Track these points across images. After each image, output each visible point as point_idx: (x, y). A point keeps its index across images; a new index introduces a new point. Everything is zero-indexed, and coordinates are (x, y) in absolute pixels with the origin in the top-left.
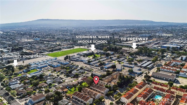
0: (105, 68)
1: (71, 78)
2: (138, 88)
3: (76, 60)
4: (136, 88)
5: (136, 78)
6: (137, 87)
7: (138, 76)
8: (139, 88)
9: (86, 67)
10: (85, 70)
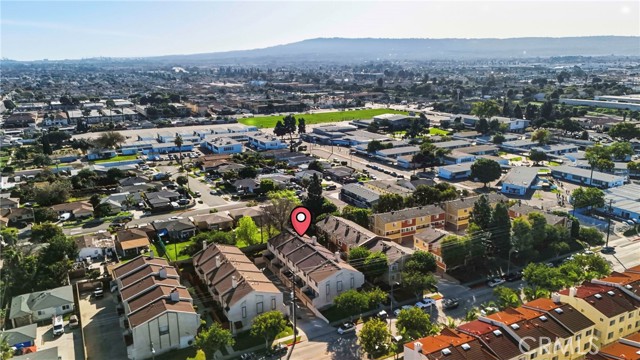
0: (440, 178)
1: (234, 199)
2: (588, 299)
3: (324, 137)
4: (571, 298)
5: (611, 244)
6: (588, 291)
7: (628, 234)
8: (596, 304)
9: (344, 164)
10: (330, 174)
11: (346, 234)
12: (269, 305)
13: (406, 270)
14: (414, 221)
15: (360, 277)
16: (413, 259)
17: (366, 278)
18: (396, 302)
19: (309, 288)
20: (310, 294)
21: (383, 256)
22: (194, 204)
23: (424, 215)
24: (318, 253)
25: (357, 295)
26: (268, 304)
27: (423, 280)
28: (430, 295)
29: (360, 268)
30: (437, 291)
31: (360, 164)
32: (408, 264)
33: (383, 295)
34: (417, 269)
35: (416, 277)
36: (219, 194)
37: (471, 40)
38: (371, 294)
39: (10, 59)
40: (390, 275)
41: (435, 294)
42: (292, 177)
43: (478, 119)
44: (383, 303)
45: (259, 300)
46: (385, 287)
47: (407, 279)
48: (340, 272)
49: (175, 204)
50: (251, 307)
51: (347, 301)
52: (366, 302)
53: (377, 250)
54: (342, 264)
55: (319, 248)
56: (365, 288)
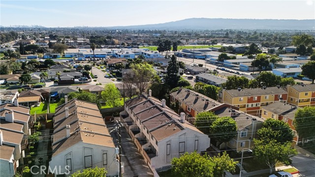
1: (118, 80)
3: (189, 54)
9: (200, 66)
10: (190, 71)
11: (195, 102)
12: (100, 159)
13: (258, 137)
14: (259, 98)
15: (205, 141)
16: (265, 127)
17: (212, 142)
18: (244, 171)
19: (151, 146)
20: (151, 152)
21: (231, 121)
22: (90, 81)
23: (267, 94)
24: (164, 114)
25: (199, 159)
26: (98, 157)
27: (281, 150)
28: (283, 168)
29: (206, 131)
30: (290, 163)
31: (212, 68)
32: (261, 131)
33: (232, 163)
34: (272, 137)
35: (272, 147)
36: (110, 77)
37: (281, 20)
38: (217, 160)
39: (42, 26)
40: (238, 141)
41: (290, 167)
42: (162, 70)
43: (296, 48)
44: (231, 172)
45: (88, 152)
46: (234, 155)
47: (261, 147)
48: (183, 132)
49: (76, 80)
50: (77, 159)
51: (186, 165)
52: (211, 169)
53: (225, 116)
54: (186, 125)
55: (167, 109)
56: (211, 152)
